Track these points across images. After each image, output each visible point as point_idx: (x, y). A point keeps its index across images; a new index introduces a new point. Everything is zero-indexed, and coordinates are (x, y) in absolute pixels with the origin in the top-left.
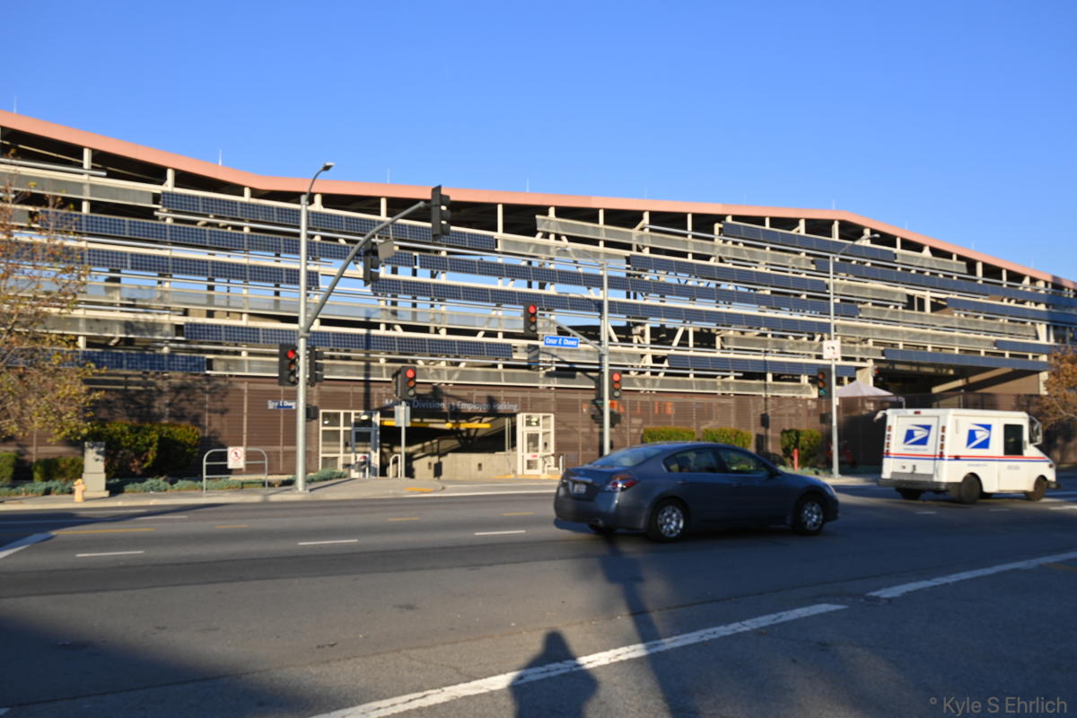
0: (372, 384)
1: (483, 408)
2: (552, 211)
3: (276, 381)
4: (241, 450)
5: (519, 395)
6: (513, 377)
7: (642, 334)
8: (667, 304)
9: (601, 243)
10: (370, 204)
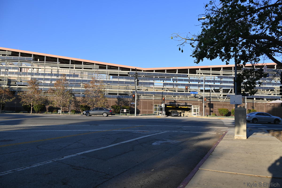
1: (184, 104)
2: (200, 69)
5: (192, 102)
6: (191, 99)
7: (221, 90)
9: (211, 74)
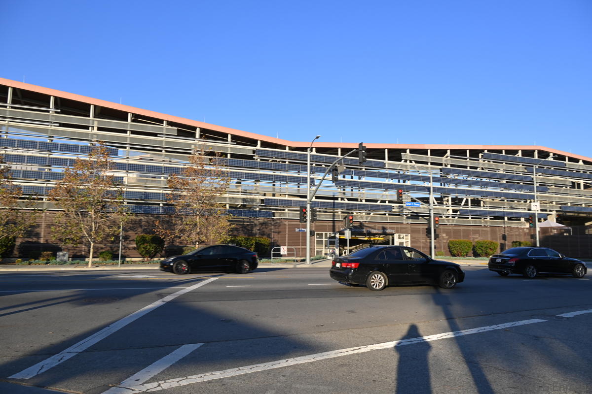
0: (336, 222)
1: (380, 231)
2: (408, 151)
3: (299, 221)
4: (286, 248)
5: (395, 226)
6: (393, 219)
7: (448, 201)
8: (459, 188)
9: (429, 163)
10: (334, 151)
